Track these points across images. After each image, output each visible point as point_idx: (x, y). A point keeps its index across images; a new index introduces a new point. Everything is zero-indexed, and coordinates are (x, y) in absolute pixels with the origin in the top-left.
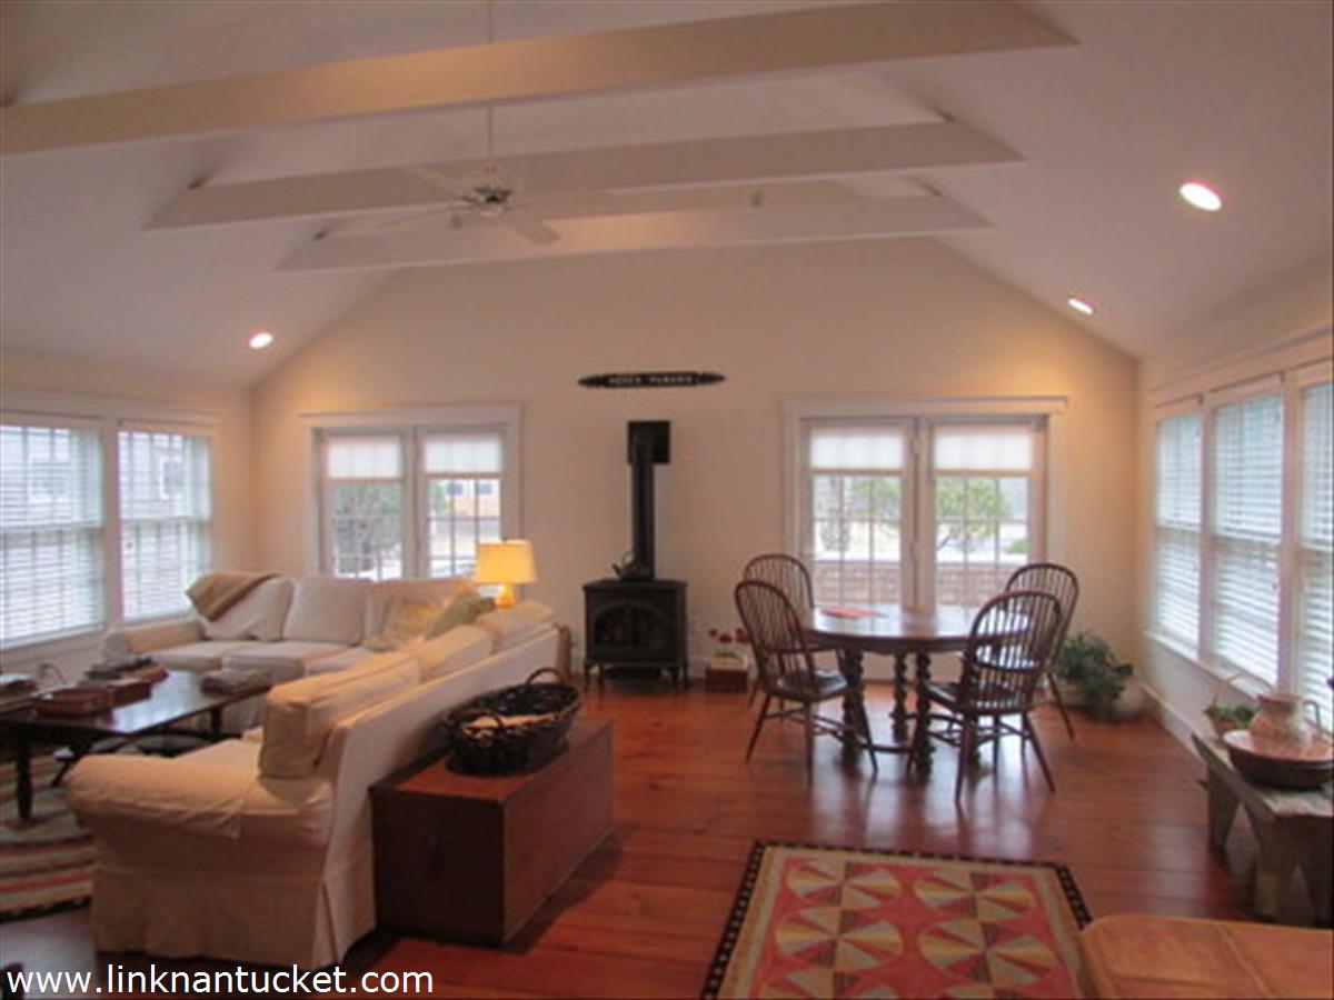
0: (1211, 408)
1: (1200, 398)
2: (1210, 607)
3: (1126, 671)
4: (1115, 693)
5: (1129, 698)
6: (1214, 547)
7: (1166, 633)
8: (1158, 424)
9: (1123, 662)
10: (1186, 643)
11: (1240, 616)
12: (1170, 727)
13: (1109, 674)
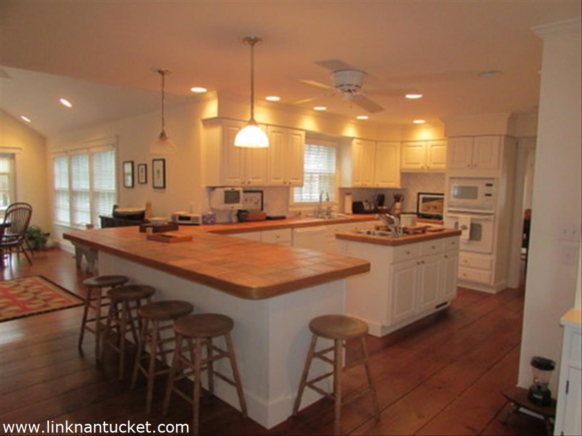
0: (71, 155)
1: (67, 152)
2: (73, 211)
3: (48, 235)
4: (45, 241)
5: (49, 243)
6: (73, 194)
7: (61, 222)
8: (54, 159)
9: (46, 232)
10: (66, 223)
11: (82, 212)
12: (63, 248)
13: (42, 236)
